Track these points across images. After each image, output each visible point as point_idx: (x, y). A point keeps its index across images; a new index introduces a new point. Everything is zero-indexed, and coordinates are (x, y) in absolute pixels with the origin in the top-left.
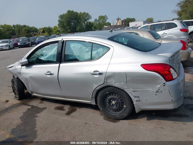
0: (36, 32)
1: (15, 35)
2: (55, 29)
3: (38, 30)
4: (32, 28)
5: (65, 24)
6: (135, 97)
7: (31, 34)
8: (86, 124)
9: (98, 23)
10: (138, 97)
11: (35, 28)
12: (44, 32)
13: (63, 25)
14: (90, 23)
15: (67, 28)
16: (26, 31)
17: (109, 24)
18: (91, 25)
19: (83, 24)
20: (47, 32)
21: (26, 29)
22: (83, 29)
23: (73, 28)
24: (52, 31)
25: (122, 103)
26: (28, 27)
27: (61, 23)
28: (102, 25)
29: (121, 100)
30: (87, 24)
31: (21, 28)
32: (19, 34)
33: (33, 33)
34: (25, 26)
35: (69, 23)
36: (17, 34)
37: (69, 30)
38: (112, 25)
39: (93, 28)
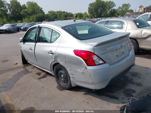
0: (71, 17)
1: (57, 18)
2: (85, 14)
3: (73, 15)
4: (69, 13)
5: (93, 11)
6: (71, 74)
7: (68, 18)
8: (43, 87)
9: (121, 10)
10: (73, 75)
11: (71, 13)
12: (76, 17)
13: (91, 12)
14: (114, 10)
15: (95, 14)
16: (65, 16)
17: (132, 11)
18: (115, 12)
19: (108, 11)
20: (79, 17)
21: (65, 14)
22: (107, 15)
23: (99, 14)
24: (82, 16)
25: (67, 77)
26: (67, 13)
27: (90, 10)
28: (125, 12)
29: (66, 75)
30: (111, 11)
31: (61, 14)
32: (60, 18)
33: (69, 17)
34: (64, 12)
35: (96, 10)
36: (58, 18)
37: (96, 16)
38: (134, 11)
39: (116, 14)
